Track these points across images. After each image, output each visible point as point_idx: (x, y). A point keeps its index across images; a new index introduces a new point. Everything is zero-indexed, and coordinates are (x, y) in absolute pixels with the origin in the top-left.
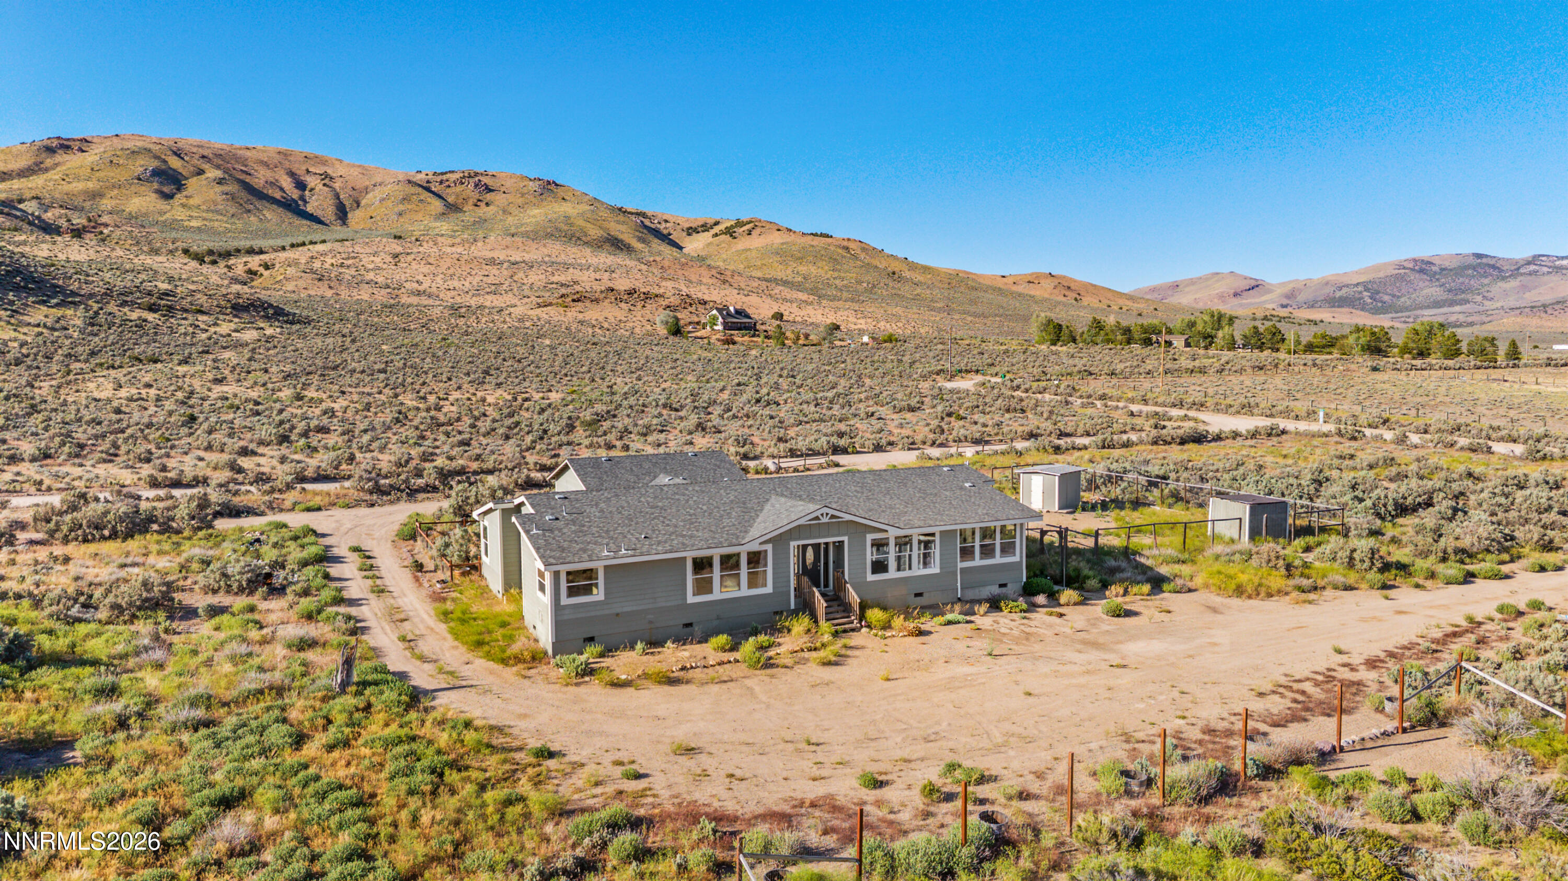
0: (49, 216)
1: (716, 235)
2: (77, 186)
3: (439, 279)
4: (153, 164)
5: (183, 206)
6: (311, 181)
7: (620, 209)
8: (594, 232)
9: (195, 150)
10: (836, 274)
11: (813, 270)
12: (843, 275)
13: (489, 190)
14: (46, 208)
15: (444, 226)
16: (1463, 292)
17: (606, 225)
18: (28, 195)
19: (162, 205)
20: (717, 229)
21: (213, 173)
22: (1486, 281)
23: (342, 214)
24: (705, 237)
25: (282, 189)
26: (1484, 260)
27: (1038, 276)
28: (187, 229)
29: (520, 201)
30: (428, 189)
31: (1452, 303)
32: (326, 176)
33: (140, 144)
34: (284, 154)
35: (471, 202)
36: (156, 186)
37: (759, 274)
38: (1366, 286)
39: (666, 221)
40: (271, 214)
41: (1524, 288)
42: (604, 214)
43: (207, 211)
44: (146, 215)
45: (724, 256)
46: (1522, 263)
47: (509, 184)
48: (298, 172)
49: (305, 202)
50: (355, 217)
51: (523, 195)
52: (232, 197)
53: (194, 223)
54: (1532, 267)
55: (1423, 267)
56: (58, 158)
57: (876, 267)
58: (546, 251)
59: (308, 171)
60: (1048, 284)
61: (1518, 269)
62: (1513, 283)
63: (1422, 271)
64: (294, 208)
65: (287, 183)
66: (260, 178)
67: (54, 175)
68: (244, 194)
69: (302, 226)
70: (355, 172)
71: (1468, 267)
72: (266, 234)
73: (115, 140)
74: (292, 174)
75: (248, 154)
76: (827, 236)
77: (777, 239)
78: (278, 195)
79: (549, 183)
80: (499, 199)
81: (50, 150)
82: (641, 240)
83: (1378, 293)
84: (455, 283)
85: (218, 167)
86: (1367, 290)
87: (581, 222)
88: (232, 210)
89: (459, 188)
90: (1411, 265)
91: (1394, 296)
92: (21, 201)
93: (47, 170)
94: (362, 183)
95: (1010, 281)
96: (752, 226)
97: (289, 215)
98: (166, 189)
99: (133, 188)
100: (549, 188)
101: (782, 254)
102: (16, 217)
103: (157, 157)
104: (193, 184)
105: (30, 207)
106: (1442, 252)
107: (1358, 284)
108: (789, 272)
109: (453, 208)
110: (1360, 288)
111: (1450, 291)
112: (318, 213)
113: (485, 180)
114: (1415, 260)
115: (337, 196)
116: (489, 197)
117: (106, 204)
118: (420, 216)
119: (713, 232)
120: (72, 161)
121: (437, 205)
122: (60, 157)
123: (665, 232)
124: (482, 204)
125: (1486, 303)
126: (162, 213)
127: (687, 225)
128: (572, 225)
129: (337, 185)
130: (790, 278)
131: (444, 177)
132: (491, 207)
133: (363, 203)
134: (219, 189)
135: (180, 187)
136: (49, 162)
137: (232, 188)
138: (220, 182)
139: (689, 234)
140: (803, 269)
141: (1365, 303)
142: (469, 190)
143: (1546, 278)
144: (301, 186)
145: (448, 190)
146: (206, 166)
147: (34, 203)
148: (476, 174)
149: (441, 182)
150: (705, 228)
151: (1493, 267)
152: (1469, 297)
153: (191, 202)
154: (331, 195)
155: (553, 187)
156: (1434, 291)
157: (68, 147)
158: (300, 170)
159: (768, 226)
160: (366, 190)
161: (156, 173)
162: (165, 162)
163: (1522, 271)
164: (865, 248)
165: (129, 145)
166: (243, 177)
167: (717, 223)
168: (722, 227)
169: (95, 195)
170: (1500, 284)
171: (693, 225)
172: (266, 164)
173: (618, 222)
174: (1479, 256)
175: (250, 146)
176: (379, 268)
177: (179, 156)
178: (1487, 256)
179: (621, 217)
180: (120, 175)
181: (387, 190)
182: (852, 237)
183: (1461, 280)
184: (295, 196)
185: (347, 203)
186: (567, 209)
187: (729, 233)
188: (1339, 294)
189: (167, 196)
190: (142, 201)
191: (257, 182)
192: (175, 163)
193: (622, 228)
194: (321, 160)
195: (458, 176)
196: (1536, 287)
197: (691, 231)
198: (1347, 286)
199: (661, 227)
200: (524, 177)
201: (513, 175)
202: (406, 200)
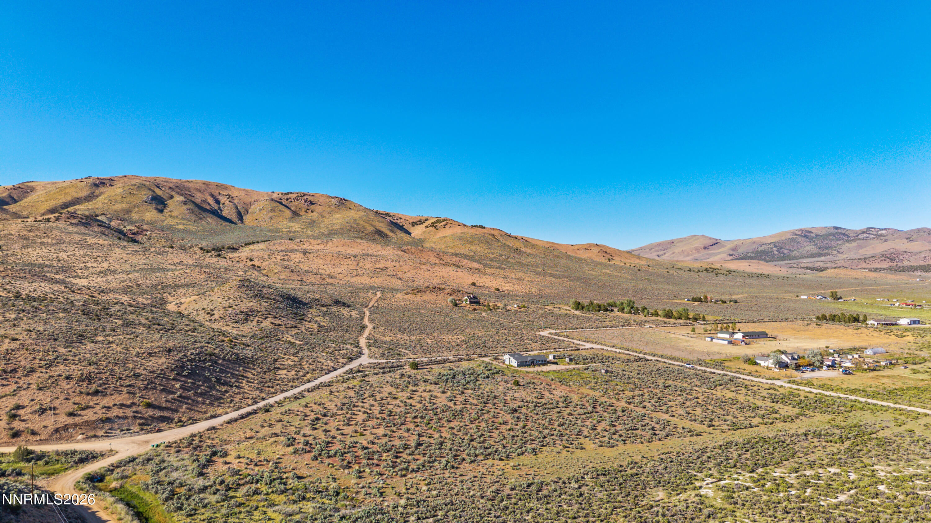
1: (427, 227)
4: (151, 193)
6: (223, 199)
7: (377, 212)
8: (369, 228)
9: (165, 184)
13: (312, 203)
16: (827, 249)
18: (98, 212)
20: (427, 223)
21: (178, 197)
22: (840, 242)
23: (240, 216)
24: (421, 228)
25: (209, 204)
26: (839, 231)
27: (590, 245)
29: (329, 210)
30: (281, 203)
31: (820, 255)
32: (229, 196)
33: (138, 181)
35: (303, 210)
36: (154, 206)
38: (775, 244)
39: (401, 218)
40: (211, 220)
41: (860, 247)
43: (183, 219)
46: (860, 232)
47: (321, 200)
48: (215, 194)
49: (221, 211)
50: (247, 219)
51: (329, 206)
52: (191, 211)
54: (865, 235)
55: (806, 234)
59: (220, 194)
60: (595, 250)
61: (857, 236)
62: (854, 244)
63: (806, 236)
65: (211, 200)
66: (198, 197)
67: (103, 199)
68: (196, 209)
70: (243, 193)
71: (830, 234)
73: (126, 179)
74: (212, 196)
78: (208, 207)
79: (341, 199)
80: (317, 208)
81: (96, 185)
82: (392, 231)
83: (781, 248)
85: (178, 193)
86: (775, 246)
88: (194, 218)
89: (296, 203)
90: (800, 233)
91: (790, 250)
92: (96, 216)
93: (97, 196)
94: (248, 200)
95: (576, 248)
96: (445, 222)
97: (219, 219)
98: (159, 207)
99: (144, 208)
100: (342, 203)
103: (150, 189)
104: (171, 204)
106: (817, 226)
107: (770, 244)
109: (296, 214)
110: (772, 246)
111: (820, 248)
112: (229, 217)
113: (310, 198)
114: (802, 230)
115: (237, 207)
116: (313, 207)
117: (135, 216)
119: (425, 225)
120: (108, 192)
121: (288, 213)
122: (102, 189)
123: (401, 224)
124: (309, 211)
125: (838, 255)
127: (411, 221)
128: (358, 224)
129: (235, 201)
131: (288, 196)
132: (314, 213)
133: (250, 211)
134: (186, 207)
135: (166, 205)
136: (97, 192)
137: (191, 206)
139: (413, 226)
141: (774, 255)
142: (302, 204)
143: (872, 241)
144: (218, 202)
145: (291, 204)
146: (174, 194)
148: (304, 195)
149: (287, 199)
150: (421, 222)
151: (844, 234)
152: (830, 252)
153: (173, 214)
154: (233, 207)
155: (344, 201)
156: (811, 248)
157: (104, 183)
160: (250, 204)
161: (152, 198)
162: (154, 191)
163: (860, 237)
167: (426, 220)
168: (429, 222)
169: (128, 211)
170: (847, 245)
171: (415, 221)
174: (837, 228)
177: (159, 187)
178: (841, 228)
180: (135, 200)
181: (261, 204)
183: (826, 242)
184: (216, 208)
185: (242, 211)
186: (353, 214)
187: (433, 225)
188: (760, 249)
189: (161, 211)
190: (151, 214)
191: (198, 200)
192: (159, 192)
193: (381, 224)
194: (225, 187)
195: (295, 196)
196: (866, 247)
197: (414, 224)
198: (765, 244)
199: (399, 221)
200: (328, 197)
201: (323, 196)
202: (273, 210)
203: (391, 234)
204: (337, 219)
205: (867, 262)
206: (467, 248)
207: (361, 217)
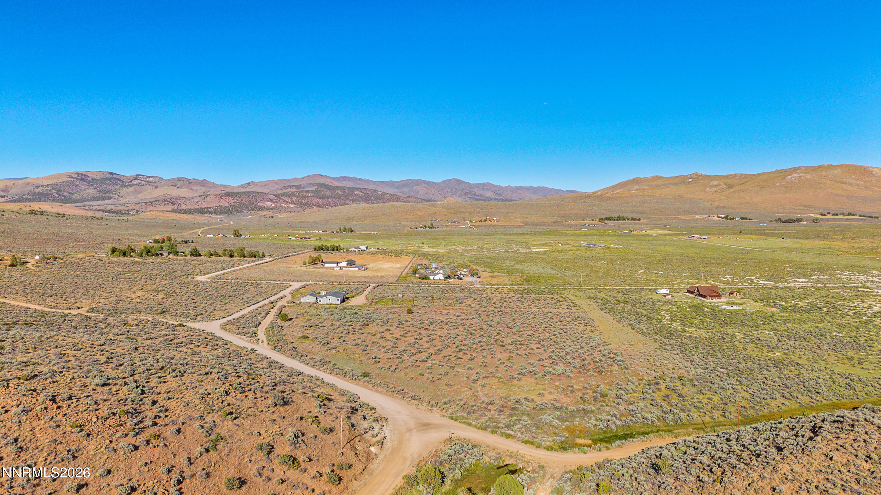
16: (107, 193)
22: (117, 187)
26: (114, 176)
31: (103, 199)
38: (53, 187)
41: (136, 192)
46: (132, 178)
54: (137, 181)
55: (83, 177)
61: (131, 182)
62: (131, 189)
63: (82, 180)
71: (107, 179)
83: (61, 191)
86: (54, 189)
90: (76, 176)
91: (70, 193)
106: (92, 170)
107: (47, 186)
110: (50, 188)
111: (100, 191)
114: (78, 174)
125: (120, 199)
141: (54, 197)
143: (145, 187)
151: (119, 179)
152: (111, 195)
156: (91, 191)
163: (133, 183)
170: (125, 189)
174: (111, 174)
178: (115, 174)
183: (105, 186)
188: (37, 191)
196: (141, 192)
198: (42, 186)
205: (154, 205)
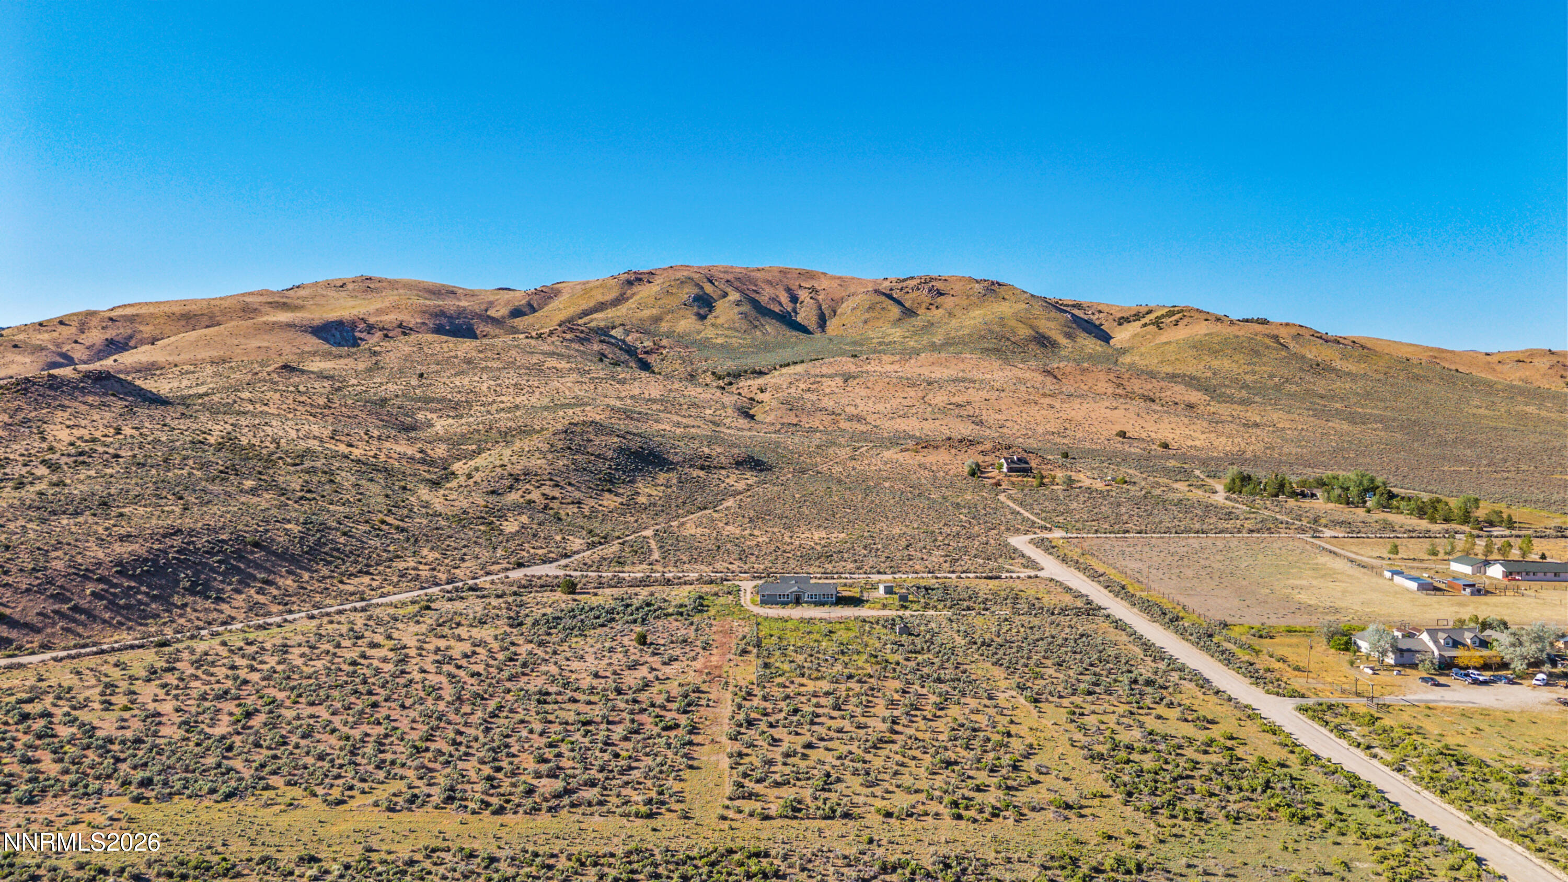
0: (629, 339)
1: (1145, 325)
2: (647, 313)
3: (871, 404)
4: (695, 291)
5: (713, 325)
6: (803, 295)
7: (1055, 303)
8: (1024, 332)
9: (722, 276)
10: (1250, 368)
11: (1227, 363)
12: (1257, 368)
13: (940, 294)
14: (627, 332)
15: (896, 334)
17: (1036, 323)
18: (617, 323)
19: (699, 326)
20: (1147, 319)
21: (734, 296)
23: (822, 321)
24: (1135, 327)
25: (780, 304)
27: (1533, 353)
28: (714, 346)
29: (965, 303)
30: (890, 297)
32: (813, 290)
34: (784, 272)
35: (924, 306)
36: (695, 309)
37: (1169, 369)
39: (1100, 312)
40: (771, 328)
42: (1037, 309)
43: (729, 328)
44: (689, 334)
45: (1143, 349)
47: (958, 287)
48: (793, 287)
49: (796, 313)
50: (832, 325)
51: (968, 297)
52: (745, 315)
53: (720, 341)
56: (635, 289)
57: (1303, 357)
58: (962, 366)
59: (800, 286)
64: (788, 321)
65: (784, 298)
66: (766, 295)
67: (631, 303)
68: (753, 313)
69: (791, 337)
70: (835, 284)
72: (767, 347)
73: (670, 272)
74: (788, 290)
75: (759, 275)
76: (1264, 322)
77: (1201, 329)
78: (777, 309)
79: (993, 283)
80: (948, 302)
81: (630, 283)
82: (1068, 336)
84: (880, 407)
85: (737, 289)
87: (1013, 323)
88: (744, 327)
89: (916, 293)
92: (613, 328)
93: (627, 299)
94: (839, 293)
95: (1495, 359)
96: (1180, 316)
97: (784, 327)
98: (702, 312)
99: (681, 313)
100: (993, 289)
101: (1199, 347)
102: (613, 344)
103: (697, 285)
104: (720, 305)
105: (617, 333)
108: (1201, 367)
109: (909, 312)
112: (805, 323)
113: (938, 285)
115: (820, 308)
116: (940, 300)
117: (664, 326)
118: (880, 323)
119: (1143, 321)
120: (643, 292)
121: (895, 311)
123: (1097, 323)
124: (933, 307)
126: (699, 333)
127: (1119, 315)
128: (1004, 326)
129: (820, 298)
130: (1199, 374)
131: (904, 284)
132: (940, 310)
133: (839, 311)
134: (737, 310)
135: (711, 308)
136: (629, 293)
137: (746, 308)
138: (738, 303)
139: (1120, 324)
140: (1216, 364)
142: (924, 295)
144: (794, 299)
145: (907, 296)
146: (729, 289)
147: (620, 329)
148: (932, 279)
149: (901, 289)
150: (1137, 316)
153: (719, 321)
154: (815, 306)
155: (996, 287)
157: (641, 280)
158: (794, 285)
159: (1197, 315)
160: (842, 300)
161: (697, 299)
162: (702, 288)
164: (1301, 333)
165: (679, 275)
166: (754, 295)
167: (1148, 312)
168: (1152, 316)
169: (657, 320)
171: (1125, 315)
172: (769, 283)
173: (1048, 319)
175: (760, 266)
176: (833, 393)
177: (712, 282)
179: (1054, 314)
180: (673, 302)
181: (857, 299)
182: (1291, 321)
184: (789, 309)
185: (826, 312)
186: (1005, 309)
187: (1157, 323)
189: (702, 317)
190: (686, 323)
191: (764, 299)
192: (709, 288)
193: (1051, 324)
194: (810, 275)
195: (914, 282)
197: (1123, 321)
199: (1094, 318)
200: (971, 280)
201: (962, 279)
202: (871, 308)
203: (1063, 341)
204: (974, 318)
206: (1203, 364)
207: (1015, 314)
